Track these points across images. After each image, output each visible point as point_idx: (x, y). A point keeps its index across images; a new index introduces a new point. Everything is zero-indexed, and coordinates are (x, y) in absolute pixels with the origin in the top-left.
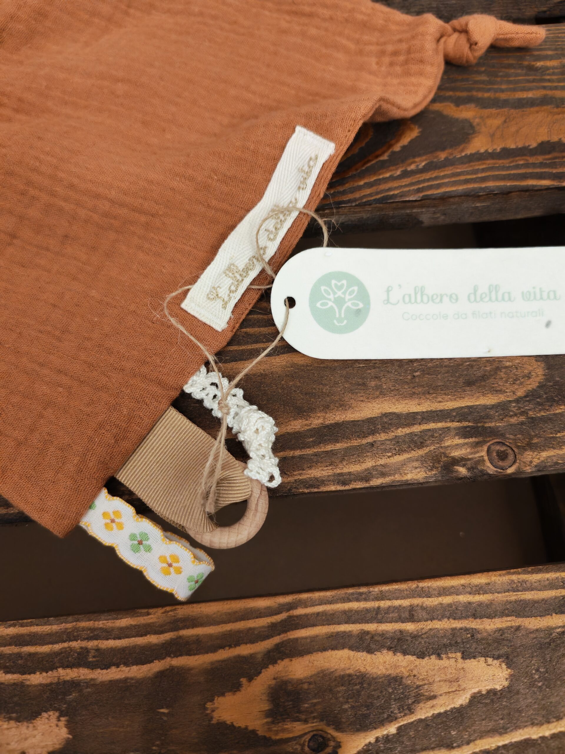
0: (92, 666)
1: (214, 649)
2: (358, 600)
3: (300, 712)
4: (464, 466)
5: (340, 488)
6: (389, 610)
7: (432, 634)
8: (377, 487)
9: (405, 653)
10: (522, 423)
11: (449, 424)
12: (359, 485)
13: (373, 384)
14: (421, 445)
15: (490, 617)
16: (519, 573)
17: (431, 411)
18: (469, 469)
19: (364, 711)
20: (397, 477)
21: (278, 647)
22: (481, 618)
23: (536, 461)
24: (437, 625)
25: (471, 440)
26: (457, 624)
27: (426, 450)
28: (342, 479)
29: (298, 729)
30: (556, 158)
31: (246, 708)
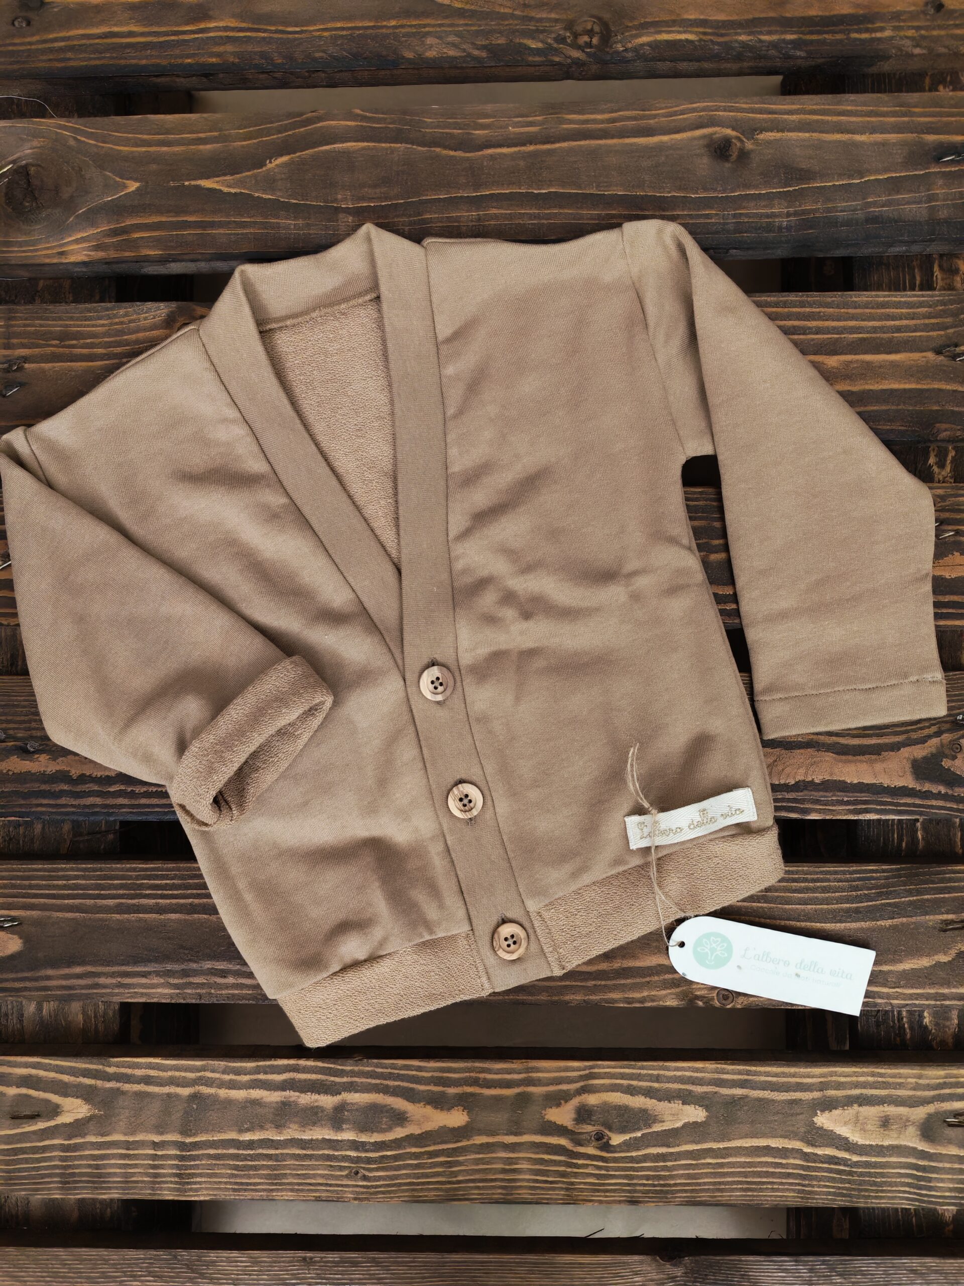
0: (482, 1086)
1: (547, 1085)
2: (629, 1068)
3: (591, 1120)
4: (701, 1001)
5: (625, 1005)
6: (645, 1075)
7: (668, 1090)
8: (648, 1008)
9: (651, 1098)
12: (638, 1005)
14: (678, 986)
15: (702, 1085)
16: (722, 1064)
18: (704, 1003)
19: (625, 1123)
20: (661, 1003)
21: (582, 1087)
22: (696, 1085)
23: (745, 1002)
24: (671, 1086)
26: (683, 1087)
28: (629, 1001)
29: (589, 1128)
30: (805, 795)
31: (563, 1115)
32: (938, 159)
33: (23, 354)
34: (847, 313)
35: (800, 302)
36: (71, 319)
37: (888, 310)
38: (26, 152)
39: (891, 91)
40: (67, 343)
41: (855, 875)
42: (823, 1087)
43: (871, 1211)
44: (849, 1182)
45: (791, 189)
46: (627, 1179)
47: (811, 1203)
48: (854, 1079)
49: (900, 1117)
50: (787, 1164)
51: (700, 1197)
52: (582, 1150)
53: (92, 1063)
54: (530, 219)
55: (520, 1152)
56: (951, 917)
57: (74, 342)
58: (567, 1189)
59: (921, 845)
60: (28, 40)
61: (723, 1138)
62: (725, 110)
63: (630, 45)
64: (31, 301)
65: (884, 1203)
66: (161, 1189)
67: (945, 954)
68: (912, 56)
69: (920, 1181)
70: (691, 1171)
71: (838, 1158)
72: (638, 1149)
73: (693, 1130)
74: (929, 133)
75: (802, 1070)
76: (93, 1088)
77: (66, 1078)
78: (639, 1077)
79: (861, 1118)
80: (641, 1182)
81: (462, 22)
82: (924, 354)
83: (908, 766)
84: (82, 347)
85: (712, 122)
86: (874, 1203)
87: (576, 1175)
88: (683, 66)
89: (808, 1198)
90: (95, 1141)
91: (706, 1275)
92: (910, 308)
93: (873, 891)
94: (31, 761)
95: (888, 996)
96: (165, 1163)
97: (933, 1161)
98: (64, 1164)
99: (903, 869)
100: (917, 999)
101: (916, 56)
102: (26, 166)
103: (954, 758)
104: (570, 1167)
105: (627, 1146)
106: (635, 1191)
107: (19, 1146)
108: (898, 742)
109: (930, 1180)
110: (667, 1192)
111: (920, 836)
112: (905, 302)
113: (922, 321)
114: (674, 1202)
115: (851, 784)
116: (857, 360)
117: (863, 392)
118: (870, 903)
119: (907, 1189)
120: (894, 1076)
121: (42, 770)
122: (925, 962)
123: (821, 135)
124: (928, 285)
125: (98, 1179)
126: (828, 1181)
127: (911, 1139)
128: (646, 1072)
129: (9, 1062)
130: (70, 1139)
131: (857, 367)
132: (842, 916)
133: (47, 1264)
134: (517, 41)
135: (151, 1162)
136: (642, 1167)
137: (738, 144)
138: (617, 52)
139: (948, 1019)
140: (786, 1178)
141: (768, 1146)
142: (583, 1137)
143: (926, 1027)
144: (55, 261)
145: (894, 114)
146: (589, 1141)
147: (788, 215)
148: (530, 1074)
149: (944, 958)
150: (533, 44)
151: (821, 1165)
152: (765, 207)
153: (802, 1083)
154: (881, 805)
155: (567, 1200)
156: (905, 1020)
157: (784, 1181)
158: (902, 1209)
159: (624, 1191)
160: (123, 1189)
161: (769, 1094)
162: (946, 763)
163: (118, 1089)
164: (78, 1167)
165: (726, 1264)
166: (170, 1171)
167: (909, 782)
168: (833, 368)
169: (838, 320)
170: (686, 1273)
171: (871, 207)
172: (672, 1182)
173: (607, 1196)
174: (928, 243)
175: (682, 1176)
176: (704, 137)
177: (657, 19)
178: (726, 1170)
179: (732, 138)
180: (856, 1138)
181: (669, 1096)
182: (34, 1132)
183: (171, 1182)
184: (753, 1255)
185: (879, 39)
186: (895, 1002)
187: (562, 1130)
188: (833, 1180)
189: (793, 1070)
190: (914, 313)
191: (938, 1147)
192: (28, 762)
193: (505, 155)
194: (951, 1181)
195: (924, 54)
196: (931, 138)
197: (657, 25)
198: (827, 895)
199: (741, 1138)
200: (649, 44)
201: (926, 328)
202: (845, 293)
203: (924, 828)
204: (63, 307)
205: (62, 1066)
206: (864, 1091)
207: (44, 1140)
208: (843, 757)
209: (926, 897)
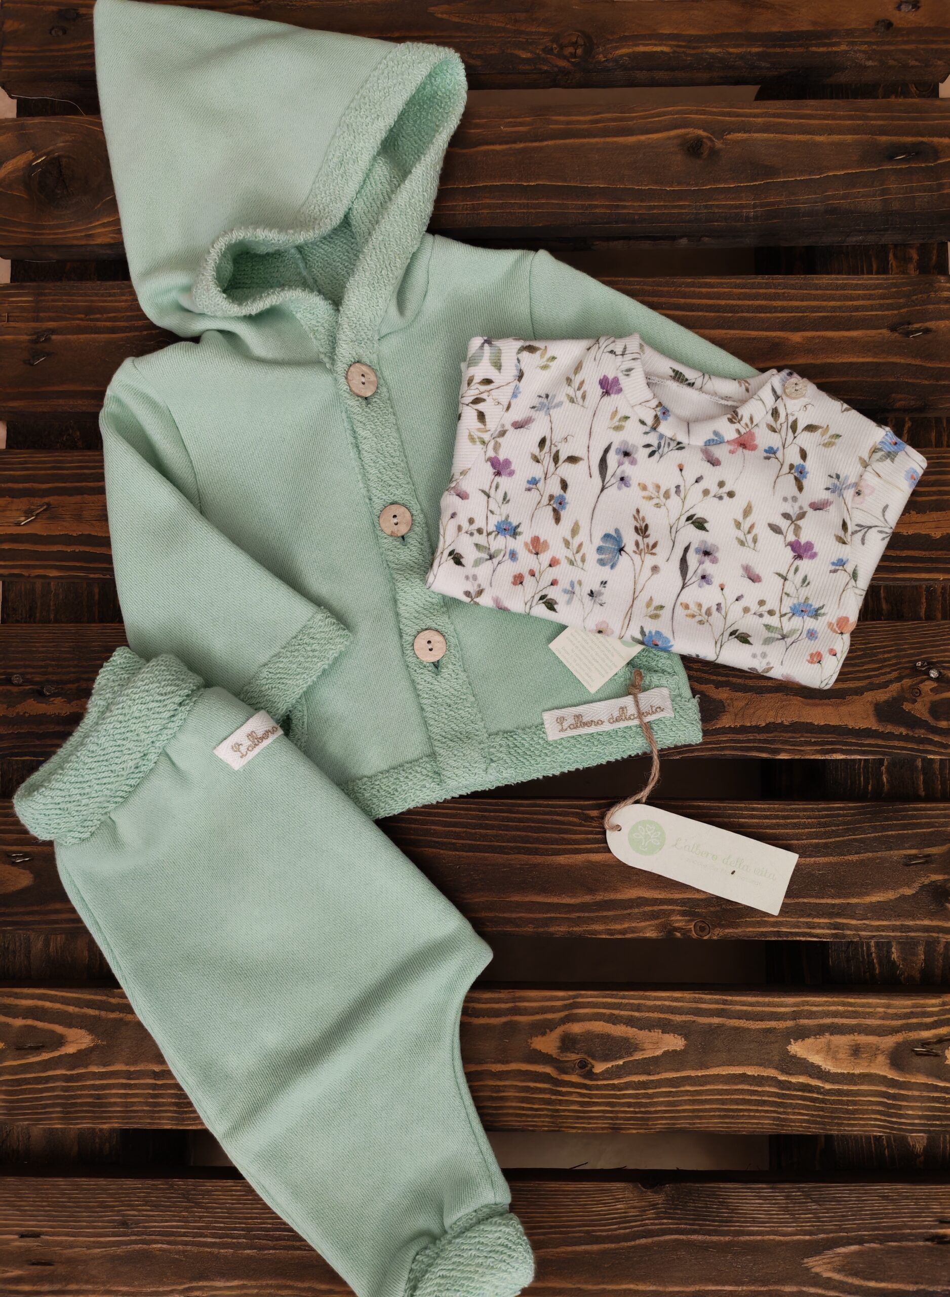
0: (470, 1016)
1: (533, 1014)
2: (610, 998)
3: (575, 1049)
4: (679, 932)
5: (607, 937)
6: (626, 1004)
7: (648, 1019)
8: (628, 939)
9: (632, 1027)
10: (718, 911)
11: (675, 908)
12: (618, 936)
13: (635, 878)
14: (657, 918)
15: (680, 1014)
16: (699, 994)
17: (666, 899)
18: (682, 934)
19: (607, 1052)
20: (641, 935)
21: (566, 1016)
22: (675, 1014)
23: (721, 934)
24: (651, 1015)
25: (686, 918)
26: (662, 1016)
27: (660, 921)
28: (610, 932)
29: (573, 1057)
30: (775, 737)
31: (547, 1044)
32: (891, 158)
33: (50, 327)
34: (809, 294)
35: (766, 283)
36: (97, 295)
37: (846, 292)
38: (60, 144)
39: (848, 98)
40: (92, 317)
41: (824, 813)
42: (795, 1016)
43: (845, 1138)
44: (822, 1109)
45: (757, 183)
46: (609, 1107)
47: (786, 1130)
48: (825, 1008)
49: (868, 1045)
50: (763, 1091)
51: (679, 1124)
52: (566, 1078)
53: (96, 994)
54: (520, 208)
55: (507, 1079)
56: (913, 852)
57: (98, 316)
58: (552, 1116)
59: (886, 788)
60: (64, 46)
61: (703, 1066)
62: (696, 114)
63: (611, 56)
64: (60, 280)
65: (856, 1131)
66: (160, 1118)
67: (909, 887)
68: (866, 67)
69: (891, 1109)
70: (671, 1099)
71: (811, 1086)
72: (620, 1077)
73: (672, 1059)
74: (880, 134)
75: (776, 999)
76: (97, 1019)
77: (71, 1009)
78: (619, 1006)
79: (832, 1047)
80: (623, 1109)
81: (459, 34)
82: (880, 331)
83: (871, 709)
84: (105, 321)
85: (685, 124)
86: (847, 1130)
87: (560, 1102)
88: (660, 75)
89: (784, 1126)
90: (97, 1071)
91: (686, 1202)
92: (867, 290)
93: (841, 827)
94: (46, 704)
95: (856, 928)
96: (164, 1092)
97: (903, 1089)
98: (66, 1094)
99: (867, 807)
100: (883, 931)
101: (869, 67)
102: (59, 156)
103: (914, 701)
104: (555, 1095)
105: (608, 1074)
106: (617, 1118)
107: (23, 1076)
108: (862, 687)
109: (900, 1107)
110: (648, 1119)
111: (885, 780)
112: (861, 284)
113: (878, 302)
114: (655, 1129)
115: (818, 726)
116: (819, 337)
117: (826, 365)
118: (838, 839)
119: (879, 1117)
120: (863, 1006)
121: (57, 712)
122: (890, 895)
123: (785, 136)
124: (884, 270)
125: (99, 1106)
126: (803, 1109)
127: (881, 1068)
128: (627, 1001)
129: (16, 993)
130: (73, 1069)
131: (818, 343)
132: (812, 851)
133: (47, 1194)
134: (509, 51)
135: (151, 1092)
136: (624, 1095)
137: (709, 144)
138: (600, 62)
139: (915, 954)
140: (761, 1106)
141: (745, 1074)
142: (568, 1065)
143: (894, 962)
144: (83, 242)
145: (850, 118)
146: (573, 1069)
147: (755, 206)
148: (517, 1004)
149: (908, 892)
150: (524, 55)
151: (795, 1093)
152: (733, 199)
153: (776, 1012)
154: (846, 746)
155: (551, 1127)
156: (874, 955)
157: (760, 1108)
158: (875, 1137)
159: (607, 1118)
160: (123, 1118)
161: (745, 1023)
162: (907, 706)
163: (121, 1020)
164: (81, 1096)
165: (705, 1191)
166: (169, 1100)
167: (871, 723)
168: (798, 343)
169: (802, 301)
170: (667, 1200)
171: (830, 200)
172: (653, 1109)
173: (589, 1123)
174: (882, 233)
175: (661, 1104)
176: (678, 137)
177: (635, 33)
178: (704, 1098)
179: (703, 138)
180: (828, 1066)
181: (648, 1025)
182: (38, 1063)
183: (170, 1111)
184: (730, 1182)
185: (835, 52)
186: (863, 933)
187: (546, 1059)
188: (807, 1107)
189: (767, 999)
190: (871, 295)
191: (907, 1076)
192: (44, 705)
193: (497, 151)
194: (920, 1108)
195: (875, 66)
196: (884, 138)
197: (636, 39)
198: (797, 831)
199: (718, 1066)
200: (628, 55)
201: (881, 307)
202: (808, 276)
203: (889, 772)
204: (89, 284)
205: (67, 998)
206: (836, 1020)
207: (47, 1071)
208: (810, 701)
209: (890, 833)
